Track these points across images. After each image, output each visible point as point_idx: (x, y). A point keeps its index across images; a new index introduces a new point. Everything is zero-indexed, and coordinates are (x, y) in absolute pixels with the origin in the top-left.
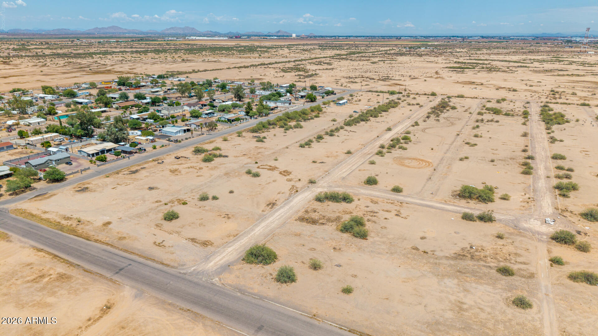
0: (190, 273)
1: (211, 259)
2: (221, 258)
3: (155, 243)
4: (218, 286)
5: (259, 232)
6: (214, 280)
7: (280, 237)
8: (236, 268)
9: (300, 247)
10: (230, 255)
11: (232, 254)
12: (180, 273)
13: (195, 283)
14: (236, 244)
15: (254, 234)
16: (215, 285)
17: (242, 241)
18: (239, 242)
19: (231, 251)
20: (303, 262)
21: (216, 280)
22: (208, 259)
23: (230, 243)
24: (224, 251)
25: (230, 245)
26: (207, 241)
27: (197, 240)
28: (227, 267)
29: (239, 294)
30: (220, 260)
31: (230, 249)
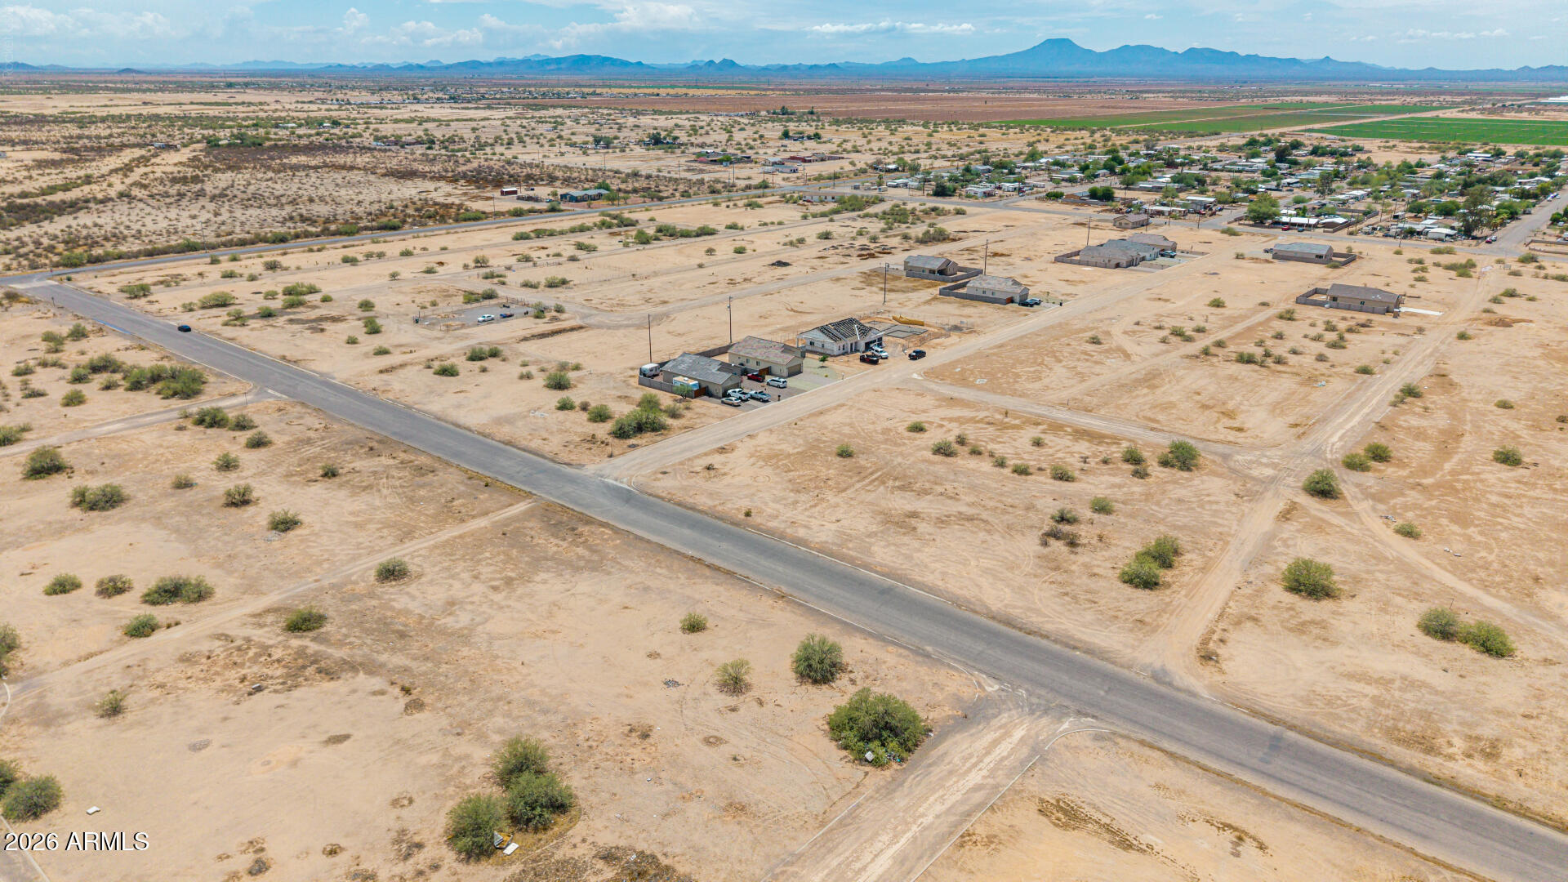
0: (1067, 715)
1: (1025, 752)
2: (997, 751)
3: (1262, 847)
4: (980, 671)
5: (879, 846)
6: (996, 687)
7: (801, 809)
8: (946, 709)
9: (748, 756)
10: (971, 756)
11: (965, 759)
12: (1093, 717)
13: (1042, 685)
14: (958, 797)
15: (895, 838)
16: (989, 675)
17: (939, 808)
18: (948, 804)
19: (969, 770)
20: (761, 703)
21: (992, 687)
22: (1035, 750)
23: (979, 807)
24: (992, 773)
25: (978, 797)
26: (1065, 826)
27: (1107, 836)
28: (970, 715)
29: (929, 648)
30: (996, 743)
31: (975, 778)
